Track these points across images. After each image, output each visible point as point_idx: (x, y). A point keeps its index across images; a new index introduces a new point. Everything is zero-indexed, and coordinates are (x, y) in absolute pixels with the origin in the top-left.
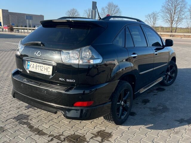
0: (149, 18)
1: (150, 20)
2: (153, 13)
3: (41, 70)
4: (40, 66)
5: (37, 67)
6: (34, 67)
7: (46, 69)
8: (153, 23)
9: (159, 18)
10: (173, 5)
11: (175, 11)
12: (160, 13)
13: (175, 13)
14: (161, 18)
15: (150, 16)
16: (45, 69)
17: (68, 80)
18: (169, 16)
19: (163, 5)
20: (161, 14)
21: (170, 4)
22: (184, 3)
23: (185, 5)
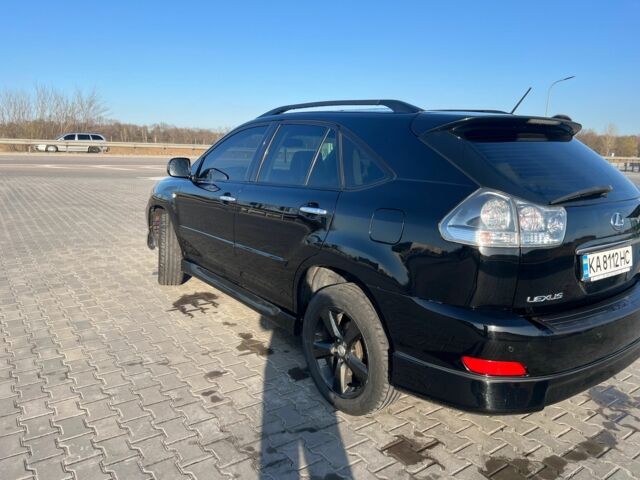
3: (616, 266)
4: (611, 256)
6: (600, 265)
16: (621, 258)
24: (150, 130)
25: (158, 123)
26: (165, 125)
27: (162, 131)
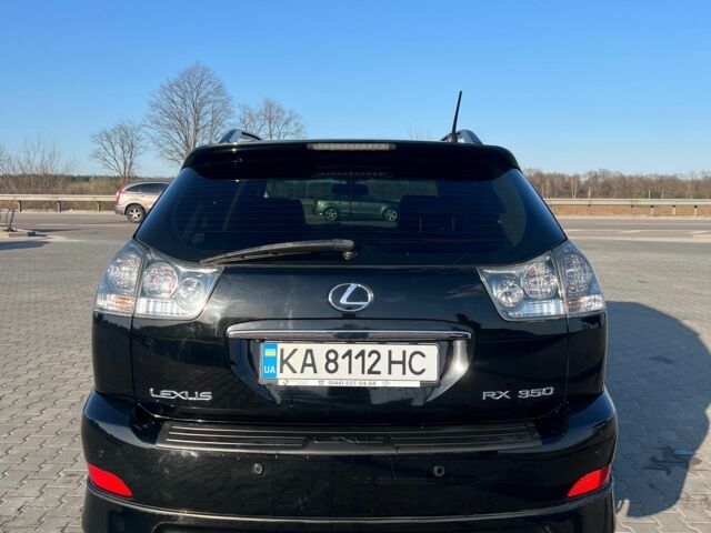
0: (106, 144)
1: (111, 151)
2: (121, 128)
3: (370, 372)
4: (354, 354)
5: (339, 361)
6: (313, 365)
7: (403, 363)
8: (125, 163)
9: (143, 143)
10: (189, 102)
11: (196, 121)
12: (146, 129)
13: (197, 131)
14: (151, 144)
15: (109, 138)
16: (391, 362)
17: (525, 394)
18: (177, 139)
19: (154, 100)
20: (150, 131)
21: (177, 99)
22: (223, 98)
23: (225, 103)
24: (583, 180)
25: (596, 169)
26: (605, 173)
27: (601, 180)
